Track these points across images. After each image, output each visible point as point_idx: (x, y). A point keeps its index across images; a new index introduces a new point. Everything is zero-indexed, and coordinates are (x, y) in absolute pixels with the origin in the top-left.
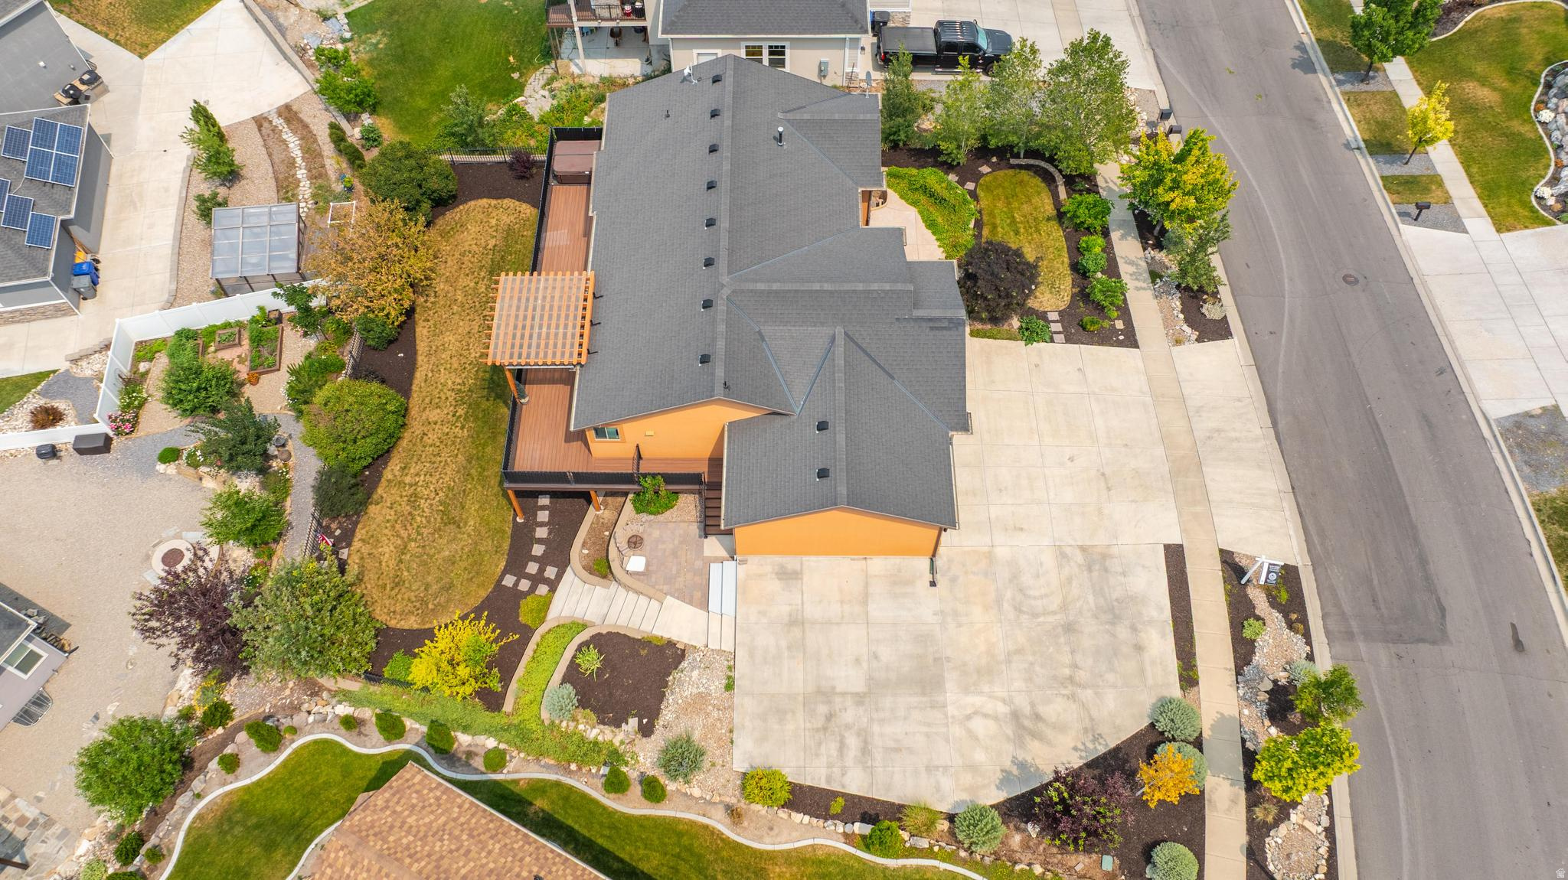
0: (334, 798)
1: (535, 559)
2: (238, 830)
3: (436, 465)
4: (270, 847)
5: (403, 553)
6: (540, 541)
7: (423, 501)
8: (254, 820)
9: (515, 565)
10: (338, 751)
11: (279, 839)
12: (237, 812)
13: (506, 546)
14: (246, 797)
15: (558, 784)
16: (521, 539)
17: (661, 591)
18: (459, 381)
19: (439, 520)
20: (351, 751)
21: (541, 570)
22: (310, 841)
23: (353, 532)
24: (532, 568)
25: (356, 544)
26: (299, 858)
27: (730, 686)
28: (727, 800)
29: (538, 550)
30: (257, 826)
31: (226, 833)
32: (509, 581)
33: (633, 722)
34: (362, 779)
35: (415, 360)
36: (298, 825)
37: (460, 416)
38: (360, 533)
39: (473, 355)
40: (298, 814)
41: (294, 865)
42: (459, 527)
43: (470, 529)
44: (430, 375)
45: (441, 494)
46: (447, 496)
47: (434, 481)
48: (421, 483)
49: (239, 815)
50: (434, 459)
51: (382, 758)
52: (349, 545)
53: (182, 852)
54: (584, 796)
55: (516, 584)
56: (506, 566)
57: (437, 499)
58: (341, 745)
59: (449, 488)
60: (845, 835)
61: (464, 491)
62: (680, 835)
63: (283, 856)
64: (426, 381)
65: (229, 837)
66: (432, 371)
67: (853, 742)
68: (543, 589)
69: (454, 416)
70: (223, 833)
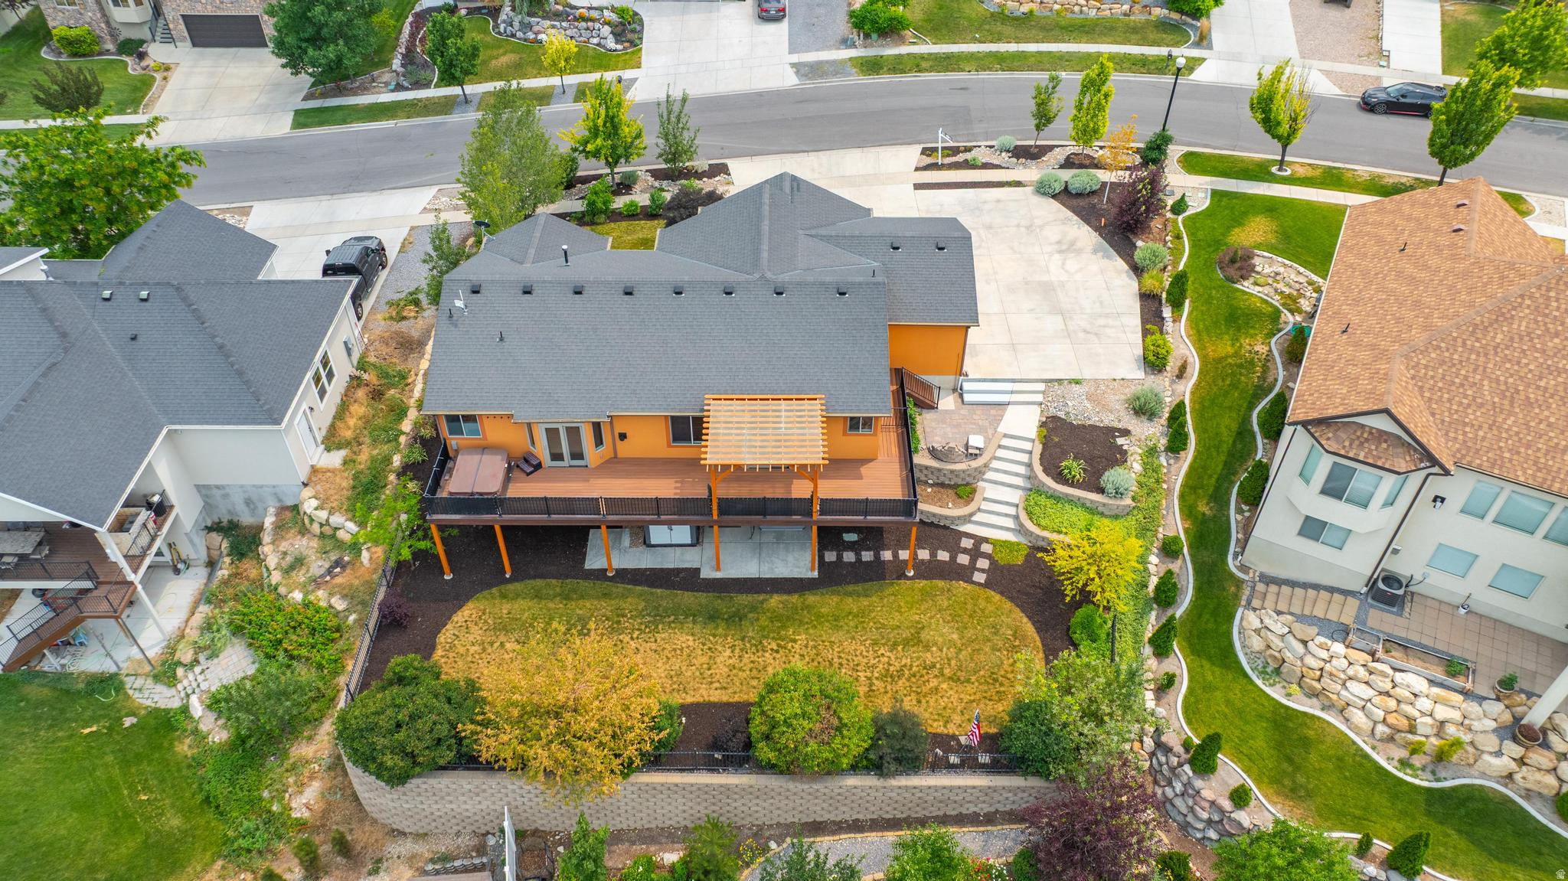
0: (1239, 695)
1: (953, 558)
2: (1301, 779)
3: (844, 662)
4: (1306, 743)
5: (959, 679)
6: (933, 554)
7: (892, 668)
8: (1285, 765)
9: (964, 574)
10: (1192, 699)
11: (1295, 737)
12: (1284, 786)
13: (941, 583)
14: (1266, 780)
15: (1182, 497)
16: (931, 571)
17: (993, 435)
18: (728, 652)
19: (915, 648)
20: (1189, 688)
21: (965, 551)
22: (1287, 708)
23: (935, 735)
24: (963, 559)
25: (952, 729)
26: (1305, 714)
27: (1077, 382)
28: (1167, 383)
29: (943, 556)
30: (1290, 760)
31: (1307, 790)
32: (979, 577)
33: (1120, 441)
34: (1213, 673)
35: (692, 704)
36: (1275, 721)
37: (779, 645)
38: (938, 727)
39: (691, 643)
40: (1265, 725)
41: (1313, 716)
42: (923, 628)
43: (924, 619)
44: (717, 685)
45: (882, 651)
46: (884, 645)
47: (865, 660)
48: (869, 674)
49: (1286, 782)
50: (836, 665)
51: (1188, 656)
52: (954, 737)
53: (1343, 830)
54: (1188, 475)
55: (983, 571)
56: (966, 582)
57: (888, 654)
58: (1186, 697)
59: (875, 643)
60: (1174, 321)
61: (877, 629)
62: (1203, 407)
63: (1309, 728)
64: (725, 688)
65: (1311, 786)
66: (711, 683)
67: (1102, 321)
68: (986, 548)
69: (777, 652)
70: (1310, 795)
